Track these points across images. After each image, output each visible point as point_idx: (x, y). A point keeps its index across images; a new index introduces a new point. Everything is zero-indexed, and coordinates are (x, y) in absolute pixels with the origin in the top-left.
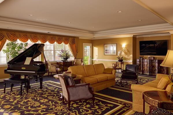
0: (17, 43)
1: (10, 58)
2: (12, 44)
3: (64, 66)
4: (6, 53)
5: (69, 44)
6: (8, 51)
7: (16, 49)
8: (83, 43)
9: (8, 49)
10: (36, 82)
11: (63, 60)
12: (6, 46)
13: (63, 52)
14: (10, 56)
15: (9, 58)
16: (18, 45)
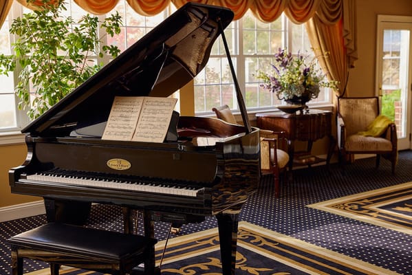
0: (62, 15)
1: (32, 98)
2: (43, 24)
3: (292, 139)
4: (11, 73)
5: (311, 20)
6: (23, 62)
7: (60, 53)
8: (380, 17)
9: (22, 52)
10: (173, 230)
11: (289, 105)
12: (12, 31)
13: (284, 64)
14: (32, 88)
15: (27, 98)
16: (70, 29)
